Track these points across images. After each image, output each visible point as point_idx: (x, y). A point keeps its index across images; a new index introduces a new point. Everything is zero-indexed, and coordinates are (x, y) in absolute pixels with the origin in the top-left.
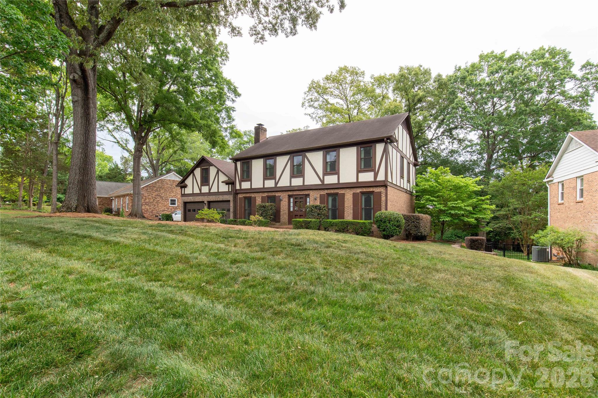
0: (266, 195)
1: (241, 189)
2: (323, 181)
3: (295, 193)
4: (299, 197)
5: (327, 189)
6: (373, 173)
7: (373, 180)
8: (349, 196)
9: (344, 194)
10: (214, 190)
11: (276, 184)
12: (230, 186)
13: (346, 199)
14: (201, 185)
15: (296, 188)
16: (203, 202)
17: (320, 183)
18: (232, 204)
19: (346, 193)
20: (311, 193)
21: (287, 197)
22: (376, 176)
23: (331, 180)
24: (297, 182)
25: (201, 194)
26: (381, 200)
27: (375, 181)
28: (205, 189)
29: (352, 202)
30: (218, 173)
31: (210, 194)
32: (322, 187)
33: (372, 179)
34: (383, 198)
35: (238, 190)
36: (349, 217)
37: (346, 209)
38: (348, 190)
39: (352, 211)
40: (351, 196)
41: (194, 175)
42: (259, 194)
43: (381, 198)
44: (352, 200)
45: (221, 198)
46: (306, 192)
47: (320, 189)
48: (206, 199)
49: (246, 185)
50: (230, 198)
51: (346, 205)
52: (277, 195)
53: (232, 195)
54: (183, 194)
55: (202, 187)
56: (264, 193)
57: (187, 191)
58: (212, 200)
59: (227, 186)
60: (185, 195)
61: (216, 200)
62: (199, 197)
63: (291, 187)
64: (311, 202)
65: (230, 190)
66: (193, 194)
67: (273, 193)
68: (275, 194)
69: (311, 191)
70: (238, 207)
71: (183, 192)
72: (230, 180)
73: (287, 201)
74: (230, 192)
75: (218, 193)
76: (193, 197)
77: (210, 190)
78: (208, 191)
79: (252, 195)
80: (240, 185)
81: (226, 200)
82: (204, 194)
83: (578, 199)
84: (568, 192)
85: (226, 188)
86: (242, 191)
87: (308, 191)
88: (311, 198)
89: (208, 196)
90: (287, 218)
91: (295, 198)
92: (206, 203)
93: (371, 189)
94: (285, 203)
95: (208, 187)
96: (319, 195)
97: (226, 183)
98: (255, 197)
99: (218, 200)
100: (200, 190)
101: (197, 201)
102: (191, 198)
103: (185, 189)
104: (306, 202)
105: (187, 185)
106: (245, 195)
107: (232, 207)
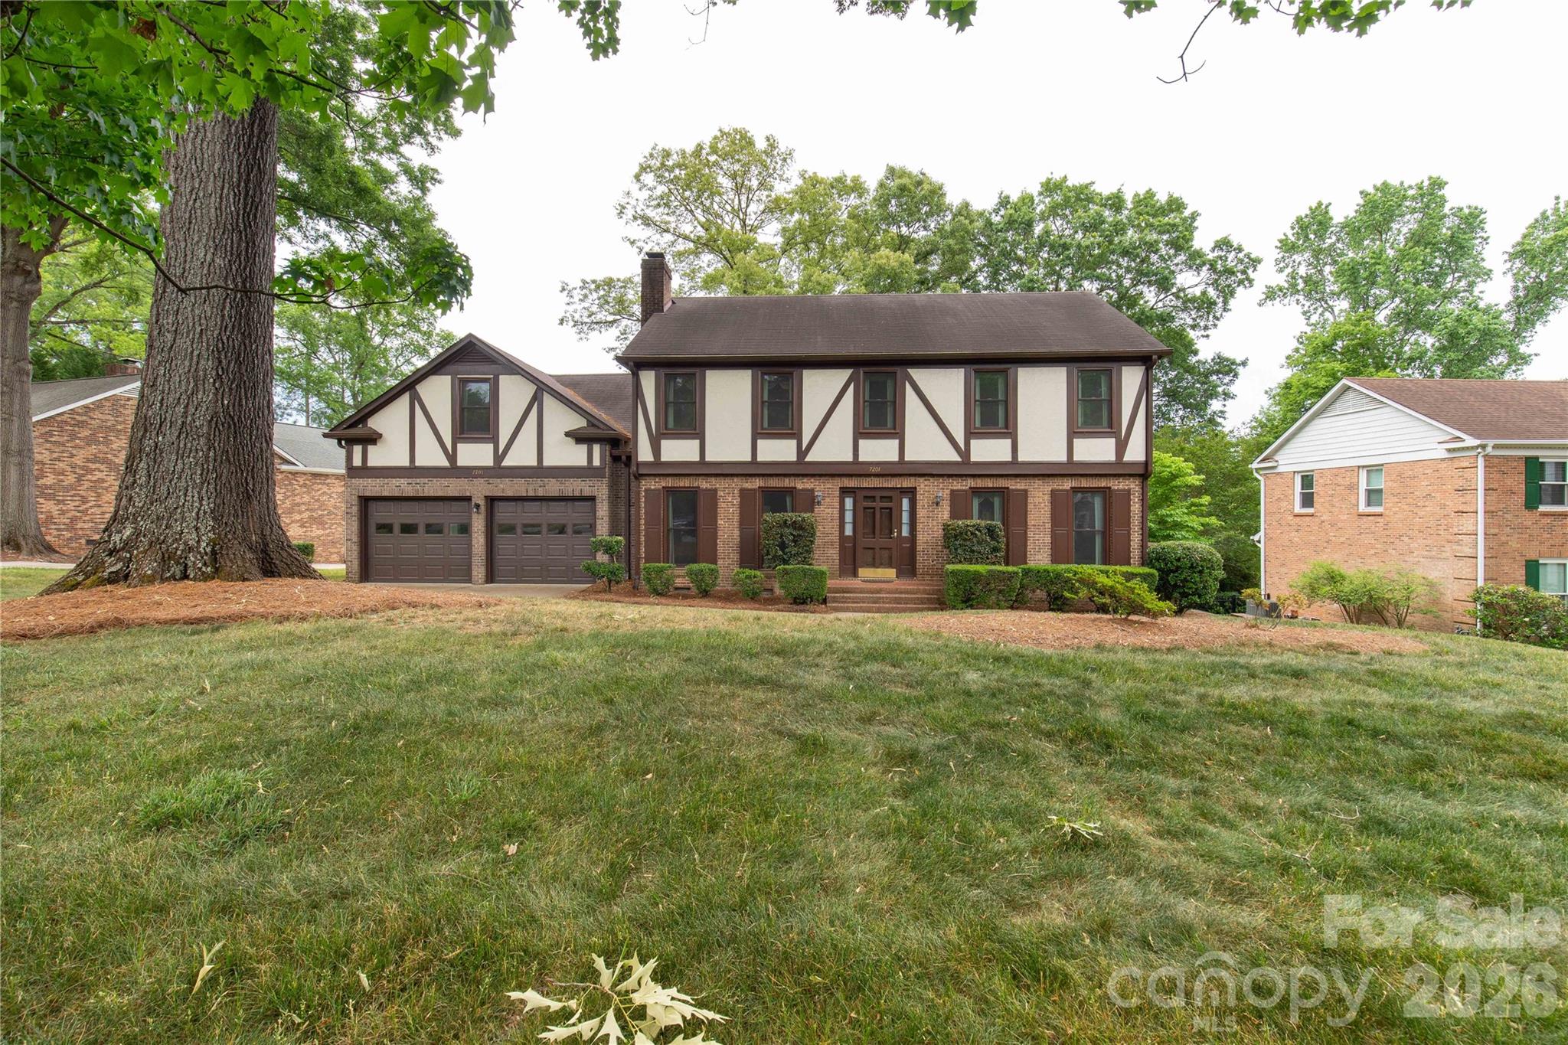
0: (756, 483)
1: (657, 462)
2: (965, 453)
3: (866, 483)
4: (878, 494)
5: (974, 476)
6: (1113, 441)
7: (1113, 458)
8: (1039, 500)
9: (1026, 491)
10: (522, 455)
11: (802, 453)
12: (596, 448)
13: (1030, 507)
14: (455, 440)
15: (877, 470)
16: (469, 499)
17: (957, 458)
18: (603, 511)
19: (1031, 489)
20: (923, 486)
21: (837, 493)
22: (1121, 447)
23: (990, 450)
24: (879, 451)
25: (454, 470)
26: (1129, 511)
27: (1122, 462)
28: (475, 454)
29: (1048, 515)
30: (536, 398)
31: (498, 471)
32: (963, 469)
33: (1110, 456)
34: (1135, 507)
35: (647, 464)
36: (1039, 555)
37: (1030, 534)
38: (1038, 482)
39: (1048, 540)
40: (1047, 498)
41: (415, 398)
42: (728, 480)
43: (1130, 506)
44: (1048, 510)
45: (553, 487)
46: (906, 483)
47: (951, 476)
48: (478, 490)
49: (679, 450)
50: (600, 489)
51: (1031, 522)
52: (800, 486)
53: (605, 481)
54: (357, 468)
55: (460, 446)
56: (750, 480)
57: (378, 457)
58: (509, 493)
59: (584, 448)
60: (365, 471)
61: (531, 494)
62: (445, 482)
63: (855, 466)
64: (921, 513)
65: (596, 462)
66: (412, 471)
67: (787, 480)
68: (792, 485)
69: (921, 480)
70: (643, 522)
71: (357, 461)
72: (599, 428)
73: (837, 505)
74: (597, 468)
75: (540, 471)
76: (410, 481)
77: (499, 457)
78: (490, 462)
79: (704, 484)
80: (656, 450)
81: (577, 494)
82: (469, 472)
83: (1362, 508)
84: (1330, 492)
85: (576, 456)
86: (660, 468)
87: (913, 479)
88: (922, 501)
89: (491, 481)
90: (836, 557)
91: (865, 497)
92: (482, 502)
93: (1103, 483)
94: (829, 511)
95: (490, 447)
96: (948, 492)
97: (578, 437)
98: (716, 490)
99: (540, 493)
100: (452, 457)
101: (432, 494)
102: (395, 482)
103: (370, 448)
104: (901, 511)
105: (380, 436)
106: (669, 482)
107: (606, 519)
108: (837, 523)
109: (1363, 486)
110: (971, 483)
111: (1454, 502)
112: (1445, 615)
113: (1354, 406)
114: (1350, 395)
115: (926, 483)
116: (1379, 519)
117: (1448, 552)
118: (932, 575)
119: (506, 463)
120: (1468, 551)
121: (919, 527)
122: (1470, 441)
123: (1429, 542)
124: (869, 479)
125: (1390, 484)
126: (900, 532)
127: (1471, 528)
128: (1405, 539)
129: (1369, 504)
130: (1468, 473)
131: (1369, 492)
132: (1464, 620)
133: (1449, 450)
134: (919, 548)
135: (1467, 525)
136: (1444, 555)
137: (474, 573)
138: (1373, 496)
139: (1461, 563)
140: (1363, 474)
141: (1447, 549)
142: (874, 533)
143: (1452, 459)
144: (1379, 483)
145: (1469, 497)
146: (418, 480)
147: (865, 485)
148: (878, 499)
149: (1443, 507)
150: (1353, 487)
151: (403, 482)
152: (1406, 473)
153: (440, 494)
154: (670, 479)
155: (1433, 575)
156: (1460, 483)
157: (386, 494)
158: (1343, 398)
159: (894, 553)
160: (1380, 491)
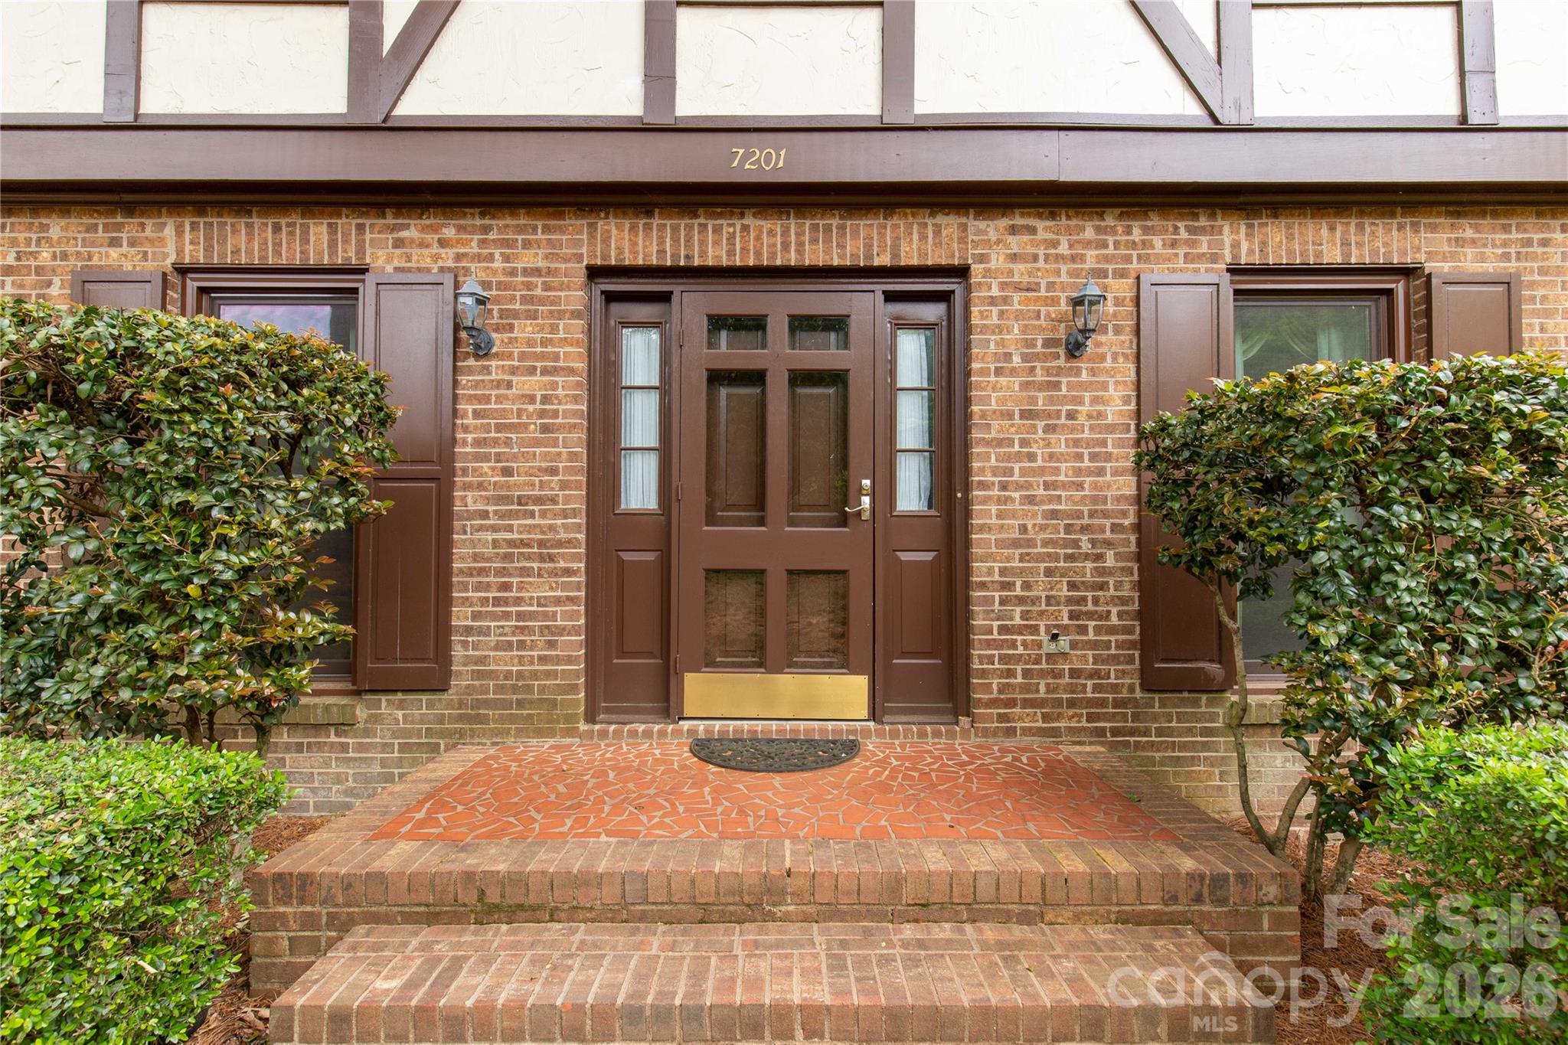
3: (718, 244)
4: (778, 304)
20: (1000, 260)
46: (916, 244)
52: (382, 263)
56: (130, 227)
64: (997, 391)
67: (319, 231)
68: (346, 255)
69: (992, 228)
73: (574, 356)
87: (949, 224)
88: (997, 334)
90: (573, 618)
91: (717, 323)
94: (533, 384)
96: (1124, 286)
104: (893, 390)
108: (572, 445)
110: (1236, 245)
115: (1015, 243)
118: (1051, 707)
121: (984, 463)
124: (731, 226)
126: (886, 490)
134: (982, 570)
142: (759, 502)
147: (716, 254)
148: (778, 327)
159: (860, 599)
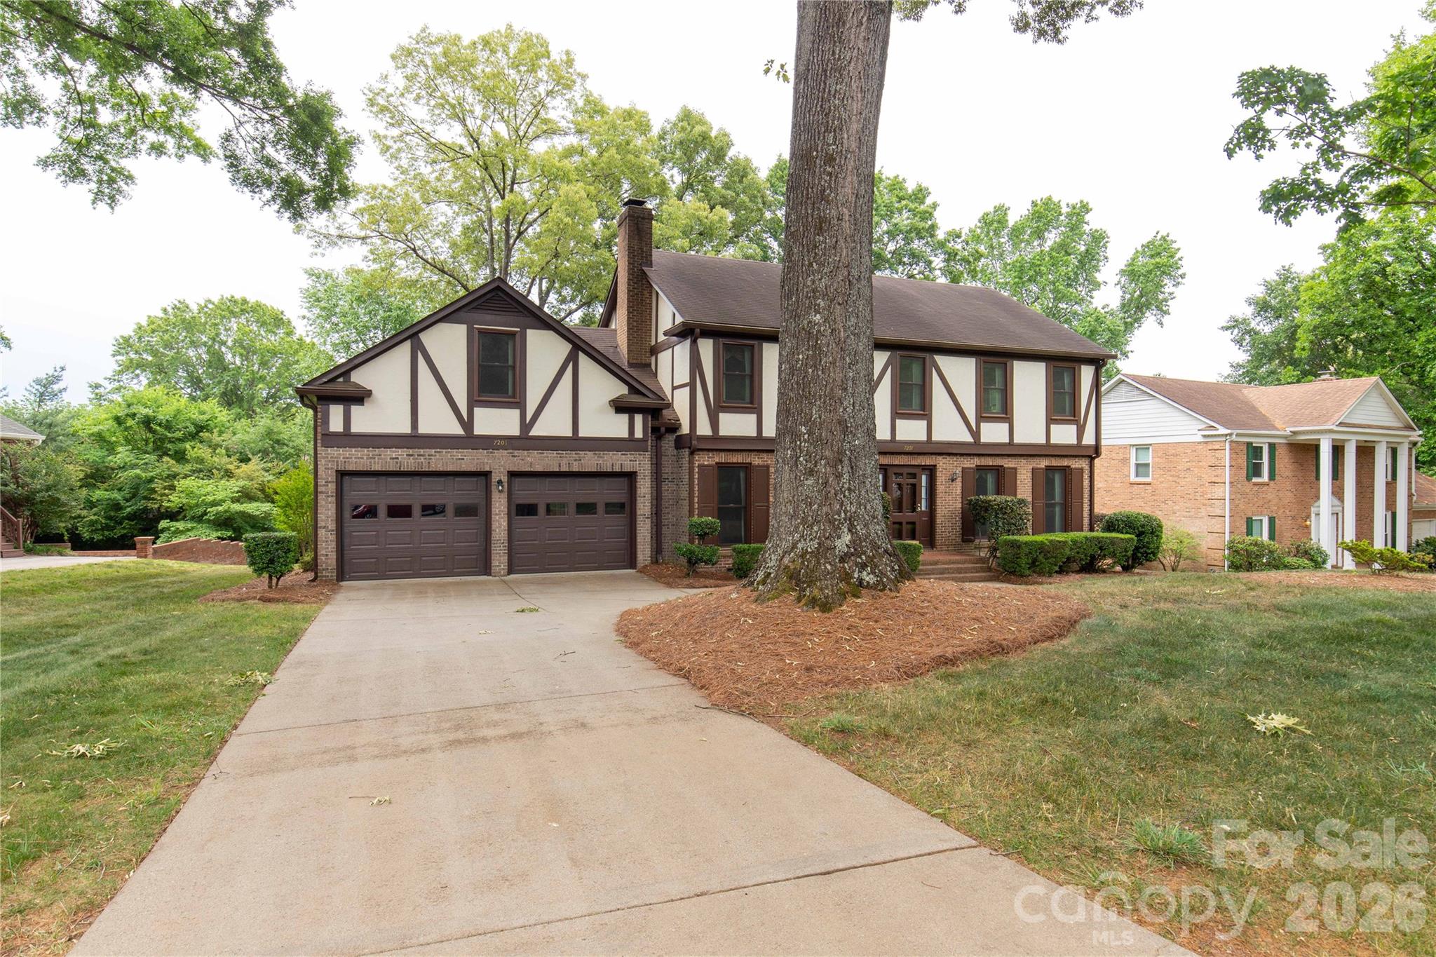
1: (716, 437)
2: (976, 434)
3: (897, 460)
5: (979, 455)
6: (1075, 426)
7: (1075, 442)
8: (1024, 477)
9: (1016, 469)
10: (554, 423)
13: (1018, 482)
14: (472, 405)
15: (909, 448)
16: (488, 475)
17: (968, 439)
18: (644, 488)
19: (1018, 467)
22: (1079, 433)
23: (994, 433)
24: (911, 431)
25: (470, 440)
26: (1082, 485)
27: (1079, 445)
28: (496, 421)
29: (1031, 490)
30: (572, 358)
31: (524, 441)
32: (975, 449)
33: (1073, 440)
34: (1086, 483)
35: (704, 438)
38: (1023, 461)
40: (1030, 474)
41: (418, 348)
43: (1082, 481)
44: (1030, 484)
45: (590, 461)
46: (928, 461)
47: (962, 455)
48: (499, 464)
49: (736, 423)
50: (641, 464)
53: (648, 455)
54: (336, 435)
55: (478, 411)
57: (364, 420)
58: (539, 468)
59: (624, 418)
60: (348, 438)
61: (564, 469)
62: (457, 454)
63: (891, 445)
64: (940, 488)
65: (639, 434)
66: (414, 440)
69: (940, 458)
70: (696, 500)
71: (336, 425)
72: (644, 395)
74: (638, 440)
75: (575, 442)
76: (411, 452)
77: (526, 426)
78: (515, 431)
79: (756, 460)
80: (714, 423)
81: (617, 469)
82: (490, 443)
83: (1133, 478)
84: (1105, 465)
85: (617, 427)
86: (717, 443)
87: (935, 457)
88: (941, 478)
89: (516, 453)
91: (896, 473)
92: (505, 479)
93: (1065, 462)
95: (516, 413)
96: (960, 469)
97: (619, 407)
98: (768, 467)
99: (575, 469)
100: (468, 424)
101: (440, 468)
102: (391, 452)
103: (355, 410)
104: (922, 486)
105: (369, 393)
106: (722, 458)
107: (648, 497)
109: (1133, 461)
110: (978, 461)
111: (1208, 475)
112: (1202, 560)
113: (1126, 397)
114: (1123, 387)
115: (944, 461)
116: (1147, 487)
117: (1203, 512)
118: (948, 546)
119: (535, 432)
120: (1219, 512)
121: (937, 502)
122: (1222, 431)
123: (1188, 505)
124: (899, 457)
125: (1157, 460)
126: (921, 507)
127: (1221, 495)
128: (1170, 503)
129: (1137, 475)
130: (1218, 454)
131: (1137, 465)
132: (1216, 563)
133: (1204, 436)
134: (939, 521)
135: (1218, 492)
136: (1200, 515)
137: (495, 563)
138: (1141, 468)
139: (1214, 521)
140: (1133, 451)
141: (1203, 510)
142: (901, 508)
143: (1206, 443)
144: (1149, 458)
145: (1219, 471)
146: (422, 451)
147: (897, 462)
148: (906, 475)
149: (1200, 478)
150: (1125, 461)
151: (401, 453)
152: (1169, 452)
153: (451, 468)
154: (723, 454)
155: (1192, 530)
156: (1213, 461)
157: (377, 467)
158: (1117, 389)
159: (918, 527)
160: (1147, 465)
